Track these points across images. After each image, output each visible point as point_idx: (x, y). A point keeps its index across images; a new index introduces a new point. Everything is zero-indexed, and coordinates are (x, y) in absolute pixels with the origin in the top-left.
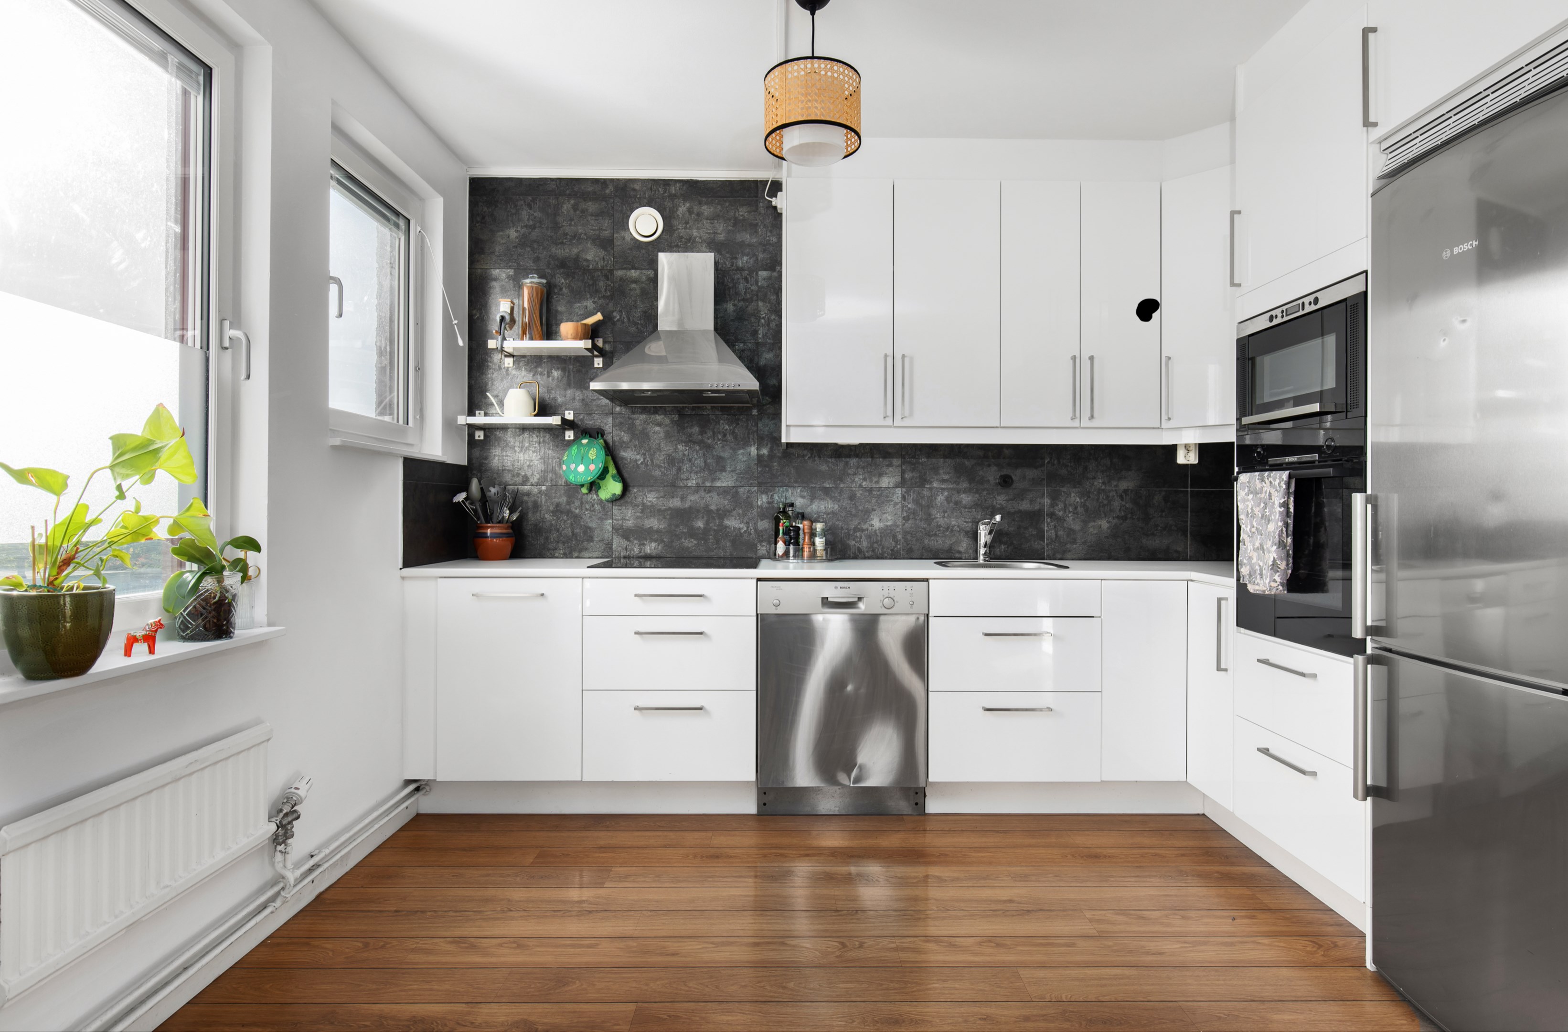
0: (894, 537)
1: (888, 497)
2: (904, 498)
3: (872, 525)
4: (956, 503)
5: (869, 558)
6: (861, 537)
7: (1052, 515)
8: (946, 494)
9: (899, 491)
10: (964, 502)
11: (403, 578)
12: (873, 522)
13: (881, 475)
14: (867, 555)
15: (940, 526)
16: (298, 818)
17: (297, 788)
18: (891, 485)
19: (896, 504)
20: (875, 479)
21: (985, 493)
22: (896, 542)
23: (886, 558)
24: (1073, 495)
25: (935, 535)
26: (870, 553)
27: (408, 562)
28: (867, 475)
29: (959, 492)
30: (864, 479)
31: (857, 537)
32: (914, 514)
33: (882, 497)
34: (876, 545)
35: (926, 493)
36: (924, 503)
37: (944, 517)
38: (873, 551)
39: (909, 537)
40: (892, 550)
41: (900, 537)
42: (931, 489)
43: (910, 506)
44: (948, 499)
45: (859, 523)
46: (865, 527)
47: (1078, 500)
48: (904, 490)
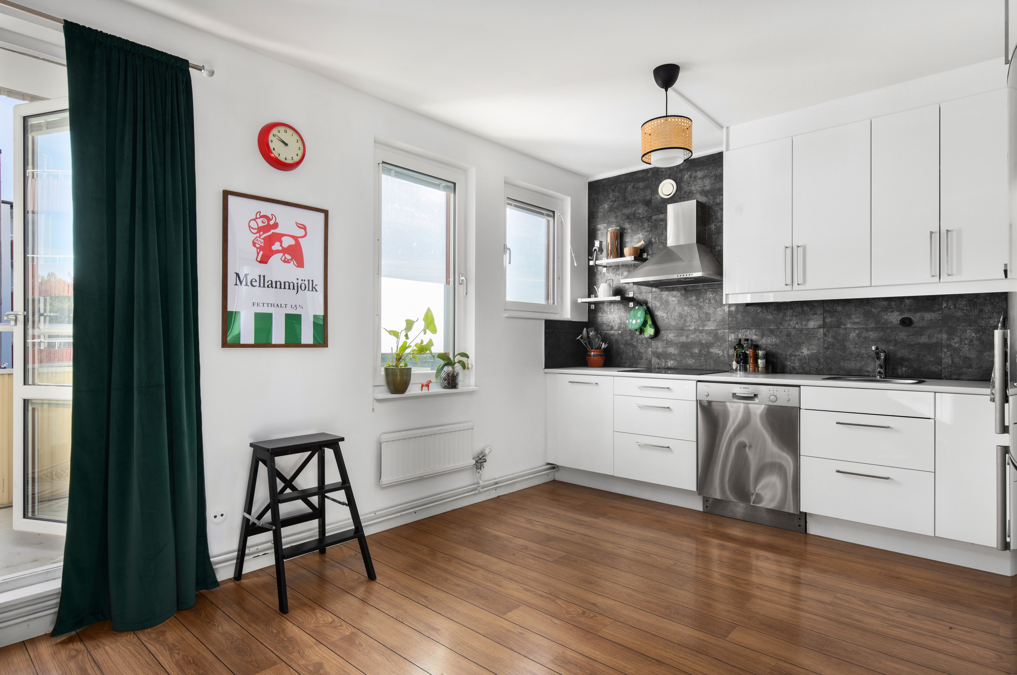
0: (818, 360)
1: (814, 335)
2: (825, 335)
3: (802, 353)
4: (865, 338)
5: (800, 373)
6: (795, 360)
7: (949, 346)
8: (857, 332)
9: (821, 330)
10: (871, 337)
11: (546, 373)
12: (803, 351)
13: (808, 320)
14: (799, 371)
15: (853, 354)
16: (485, 461)
17: (485, 450)
18: (816, 326)
19: (819, 339)
20: (804, 323)
21: (889, 331)
22: (820, 363)
23: (812, 374)
24: (968, 331)
25: (849, 359)
26: (801, 371)
27: (547, 366)
28: (798, 320)
29: (867, 330)
30: (797, 323)
31: (792, 360)
32: (833, 345)
33: (809, 335)
34: (805, 365)
35: (842, 331)
36: (840, 338)
37: (855, 347)
38: (803, 369)
39: (829, 361)
40: (817, 369)
41: (822, 360)
42: (845, 329)
43: (829, 340)
44: (859, 336)
45: (793, 351)
46: (797, 353)
47: (974, 335)
48: (825, 329)
